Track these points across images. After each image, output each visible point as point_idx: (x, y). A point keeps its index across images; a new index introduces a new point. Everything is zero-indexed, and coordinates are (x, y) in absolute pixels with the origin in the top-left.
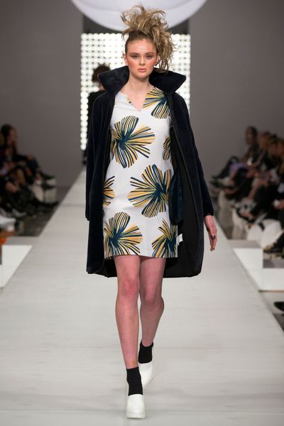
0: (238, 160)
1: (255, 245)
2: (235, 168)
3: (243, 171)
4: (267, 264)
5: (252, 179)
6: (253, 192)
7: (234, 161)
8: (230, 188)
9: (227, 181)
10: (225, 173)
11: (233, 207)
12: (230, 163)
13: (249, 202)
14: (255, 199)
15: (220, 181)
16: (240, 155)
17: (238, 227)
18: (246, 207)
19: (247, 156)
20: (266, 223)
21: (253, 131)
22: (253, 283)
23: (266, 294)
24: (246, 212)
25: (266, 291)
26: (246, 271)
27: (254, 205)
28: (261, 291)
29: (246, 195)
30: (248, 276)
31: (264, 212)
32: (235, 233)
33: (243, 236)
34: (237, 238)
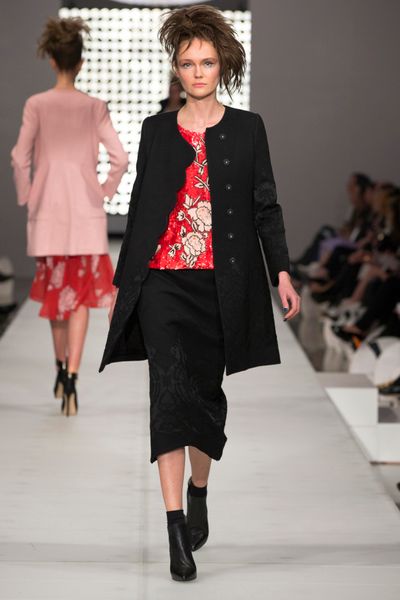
0: (333, 233)
1: (363, 382)
2: (328, 247)
3: (342, 251)
4: (385, 415)
5: (358, 266)
6: (360, 290)
7: (327, 234)
8: (320, 281)
9: (314, 269)
10: (311, 255)
11: (325, 315)
12: (320, 238)
13: (353, 307)
14: (364, 302)
15: (302, 269)
16: (337, 224)
17: (334, 350)
18: (348, 315)
19: (351, 225)
20: (382, 342)
21: (362, 182)
22: (360, 449)
23: (382, 468)
24: (349, 324)
25: (384, 463)
26: (348, 427)
27: (362, 311)
28: (374, 464)
29: (349, 294)
30: (352, 437)
31: (380, 324)
32: (328, 360)
33: (343, 366)
34: (332, 371)
